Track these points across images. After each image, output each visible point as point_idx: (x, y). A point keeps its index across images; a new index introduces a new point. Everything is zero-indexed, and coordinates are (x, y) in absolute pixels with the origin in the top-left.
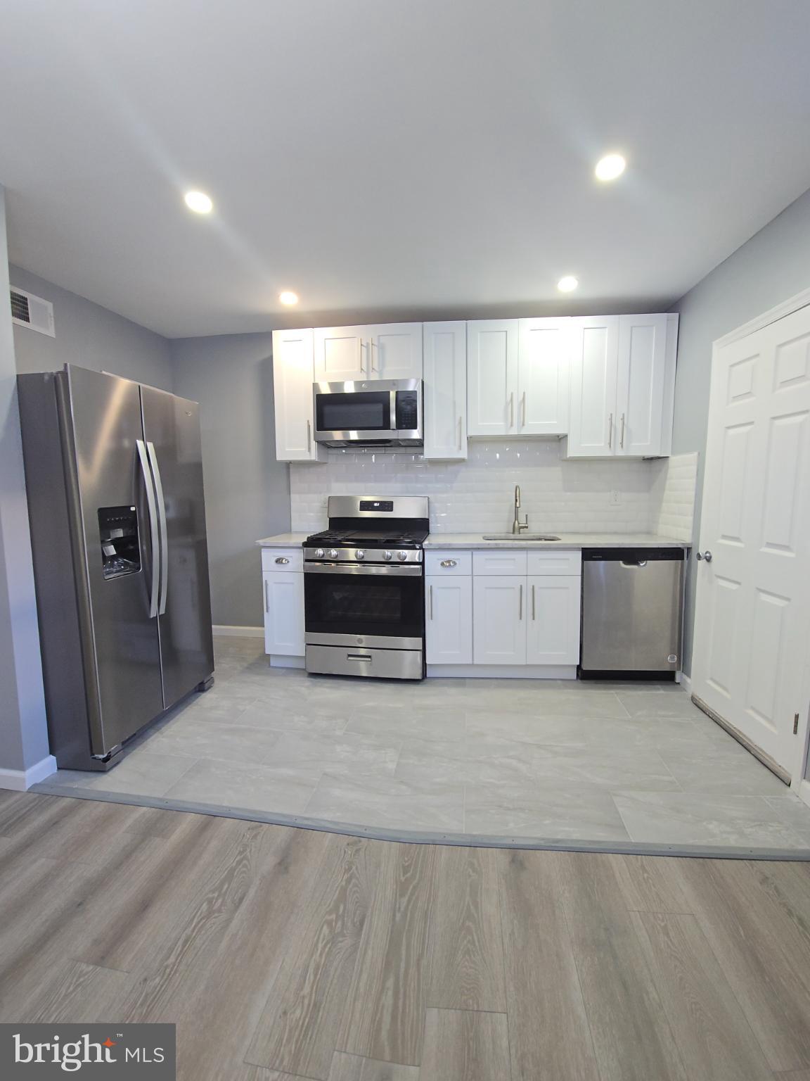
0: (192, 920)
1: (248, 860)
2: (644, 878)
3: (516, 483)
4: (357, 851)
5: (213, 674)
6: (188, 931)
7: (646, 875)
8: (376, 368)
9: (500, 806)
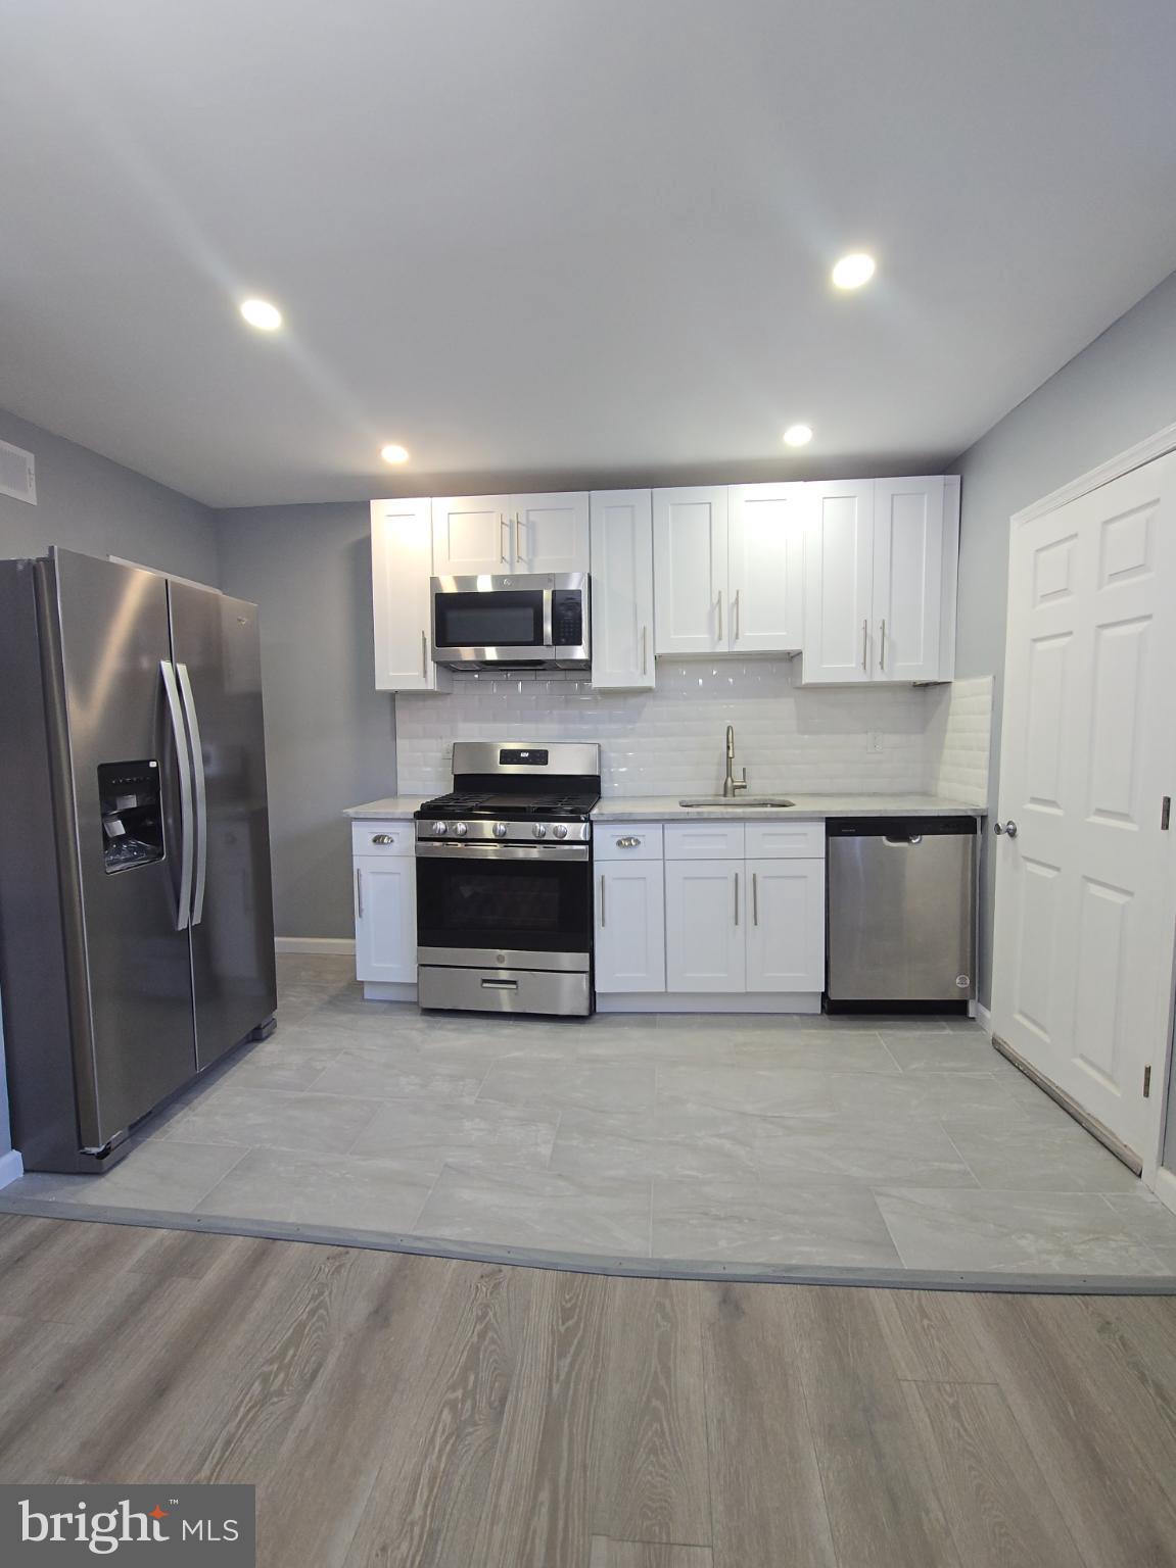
0: (238, 1408)
1: (327, 1310)
2: (923, 1327)
3: (728, 722)
4: (496, 1286)
5: (276, 1014)
6: (231, 1427)
7: (926, 1322)
8: (524, 556)
9: (706, 1214)
